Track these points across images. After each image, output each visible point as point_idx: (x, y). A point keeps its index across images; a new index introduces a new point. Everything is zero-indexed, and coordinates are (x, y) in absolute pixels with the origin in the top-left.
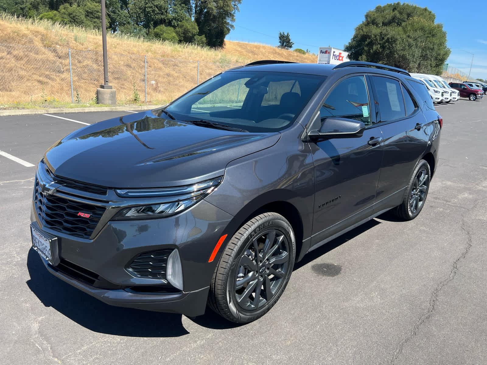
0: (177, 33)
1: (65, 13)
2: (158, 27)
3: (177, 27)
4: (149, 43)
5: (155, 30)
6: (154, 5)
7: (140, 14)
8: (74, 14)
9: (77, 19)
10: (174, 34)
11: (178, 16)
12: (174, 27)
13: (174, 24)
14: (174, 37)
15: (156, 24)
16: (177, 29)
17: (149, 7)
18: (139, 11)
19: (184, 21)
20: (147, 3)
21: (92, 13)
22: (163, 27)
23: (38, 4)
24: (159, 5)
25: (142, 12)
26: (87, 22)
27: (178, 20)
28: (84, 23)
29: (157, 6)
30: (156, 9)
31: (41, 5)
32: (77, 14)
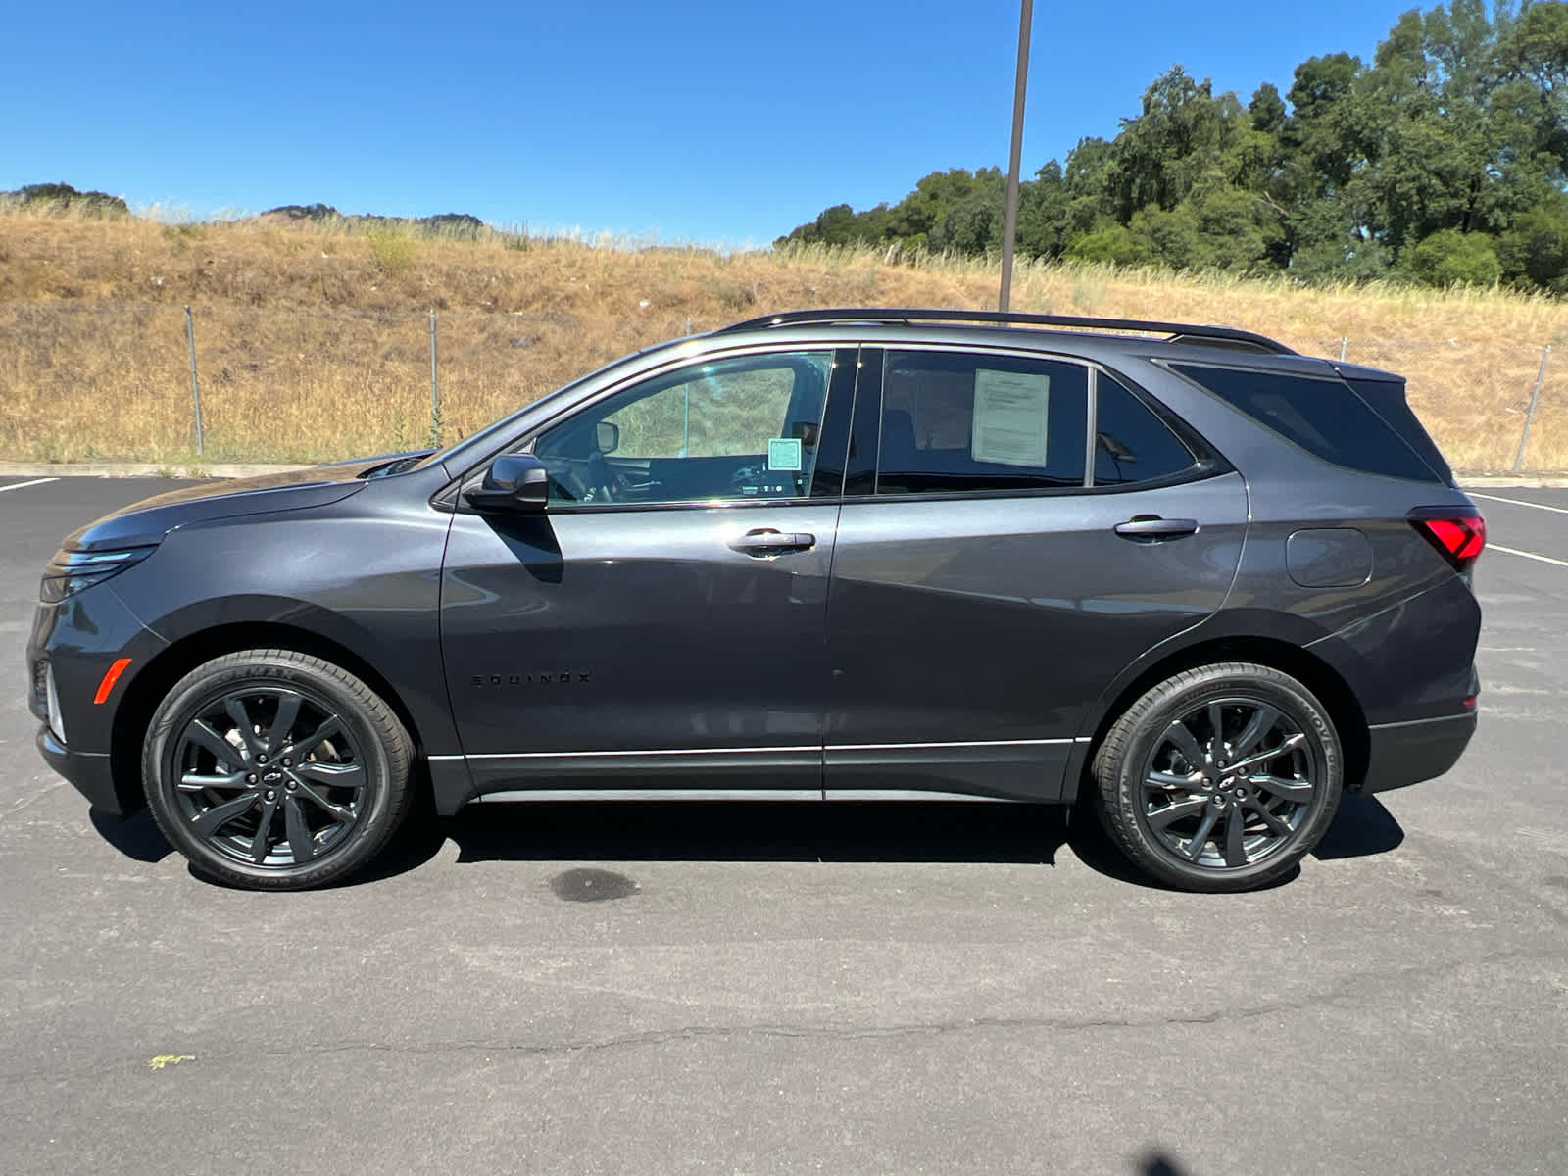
0: (1500, 250)
1: (1141, 231)
2: (1434, 237)
3: (1504, 229)
4: (1309, 293)
5: (1421, 248)
6: (1429, 172)
7: (1374, 203)
8: (1167, 229)
9: (1172, 242)
10: (1489, 255)
11: (1515, 194)
12: (1496, 231)
13: (1497, 220)
14: (1485, 265)
15: (1427, 228)
16: (1506, 237)
17: (1407, 180)
18: (1373, 196)
19: (1539, 208)
20: (1403, 169)
21: (1217, 221)
22: (1452, 236)
23: (1092, 215)
24: (1447, 169)
25: (1380, 199)
26: (1200, 248)
27: (1514, 207)
28: (1190, 251)
29: (1437, 174)
30: (1433, 182)
31: (1097, 215)
32: (1173, 229)
